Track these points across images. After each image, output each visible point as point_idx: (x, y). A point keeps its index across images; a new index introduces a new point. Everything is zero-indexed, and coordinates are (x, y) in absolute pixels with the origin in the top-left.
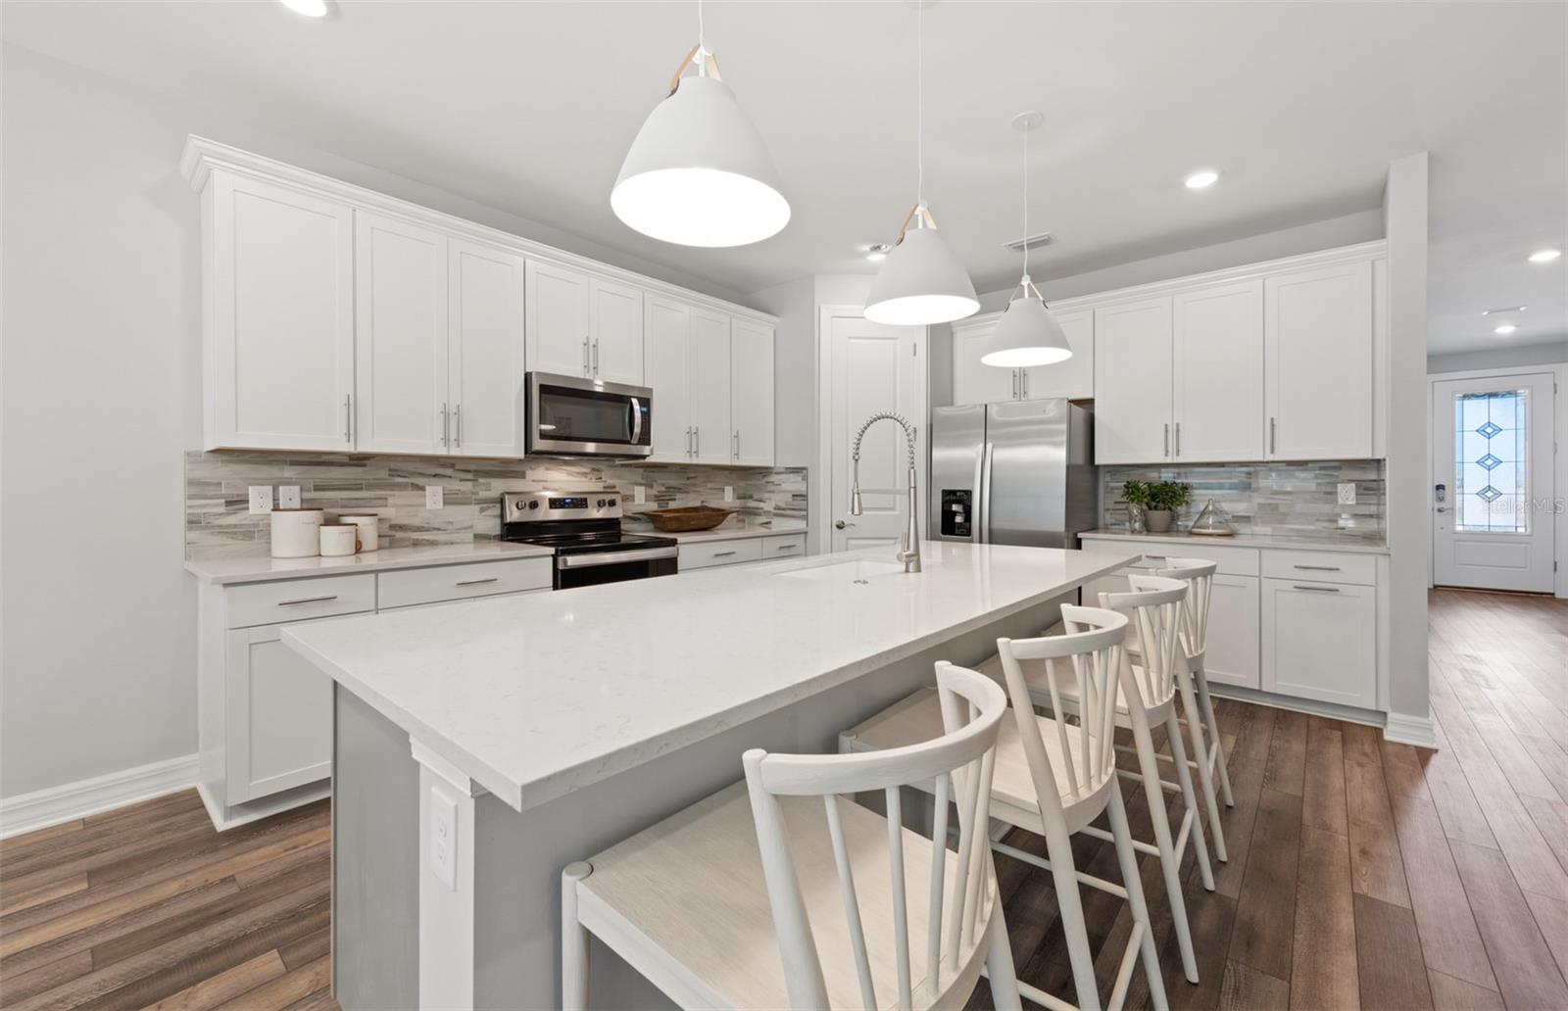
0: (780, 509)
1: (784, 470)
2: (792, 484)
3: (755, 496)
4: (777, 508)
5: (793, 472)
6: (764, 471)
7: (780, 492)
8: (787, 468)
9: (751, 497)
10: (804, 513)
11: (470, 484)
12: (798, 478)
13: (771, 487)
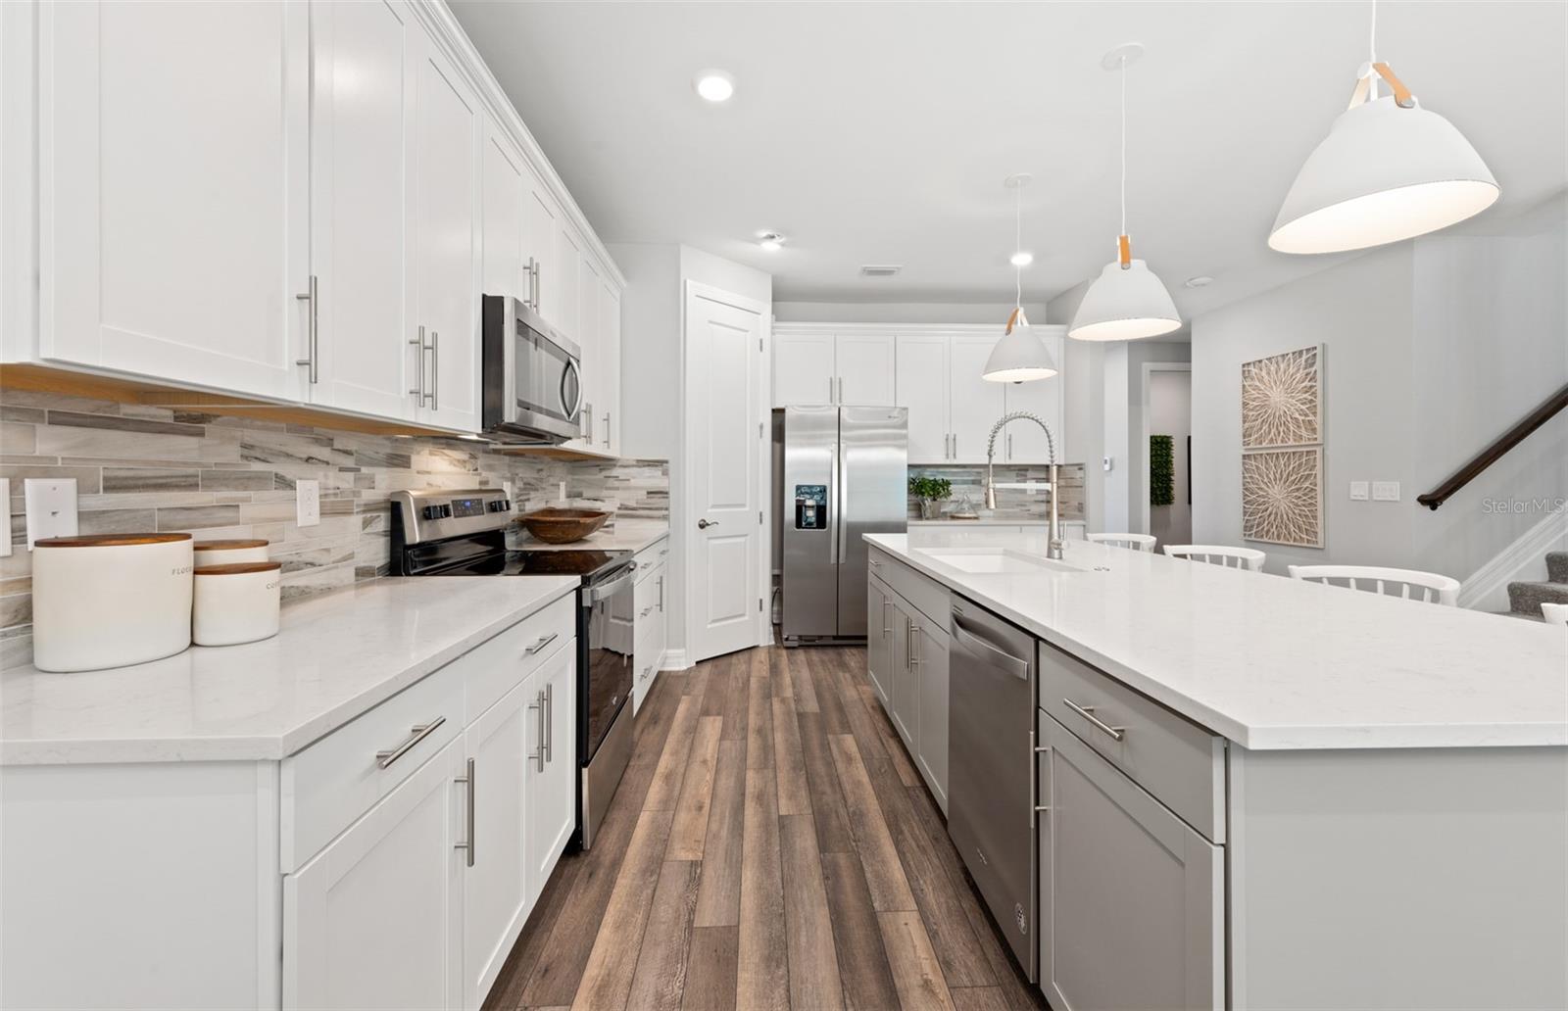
0: (627, 508)
1: (634, 463)
2: (652, 479)
3: (586, 494)
4: (623, 507)
5: (649, 466)
6: (602, 463)
7: (628, 488)
8: (638, 461)
9: (579, 495)
10: (664, 512)
11: (351, 476)
12: (658, 472)
13: (611, 483)
